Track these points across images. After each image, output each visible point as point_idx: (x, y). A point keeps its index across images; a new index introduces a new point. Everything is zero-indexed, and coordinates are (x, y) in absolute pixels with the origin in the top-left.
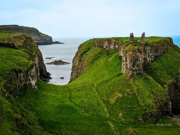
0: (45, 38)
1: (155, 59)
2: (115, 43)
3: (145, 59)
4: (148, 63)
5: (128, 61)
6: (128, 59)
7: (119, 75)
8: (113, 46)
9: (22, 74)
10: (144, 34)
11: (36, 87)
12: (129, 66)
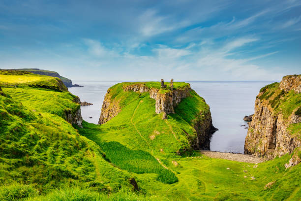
0: (65, 81)
1: (181, 101)
2: (144, 87)
3: (174, 101)
4: (176, 105)
5: (162, 103)
6: (162, 101)
7: (154, 115)
8: (142, 90)
9: (71, 115)
10: (172, 80)
11: (82, 127)
12: (163, 107)
